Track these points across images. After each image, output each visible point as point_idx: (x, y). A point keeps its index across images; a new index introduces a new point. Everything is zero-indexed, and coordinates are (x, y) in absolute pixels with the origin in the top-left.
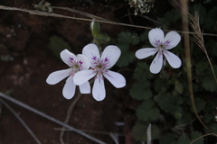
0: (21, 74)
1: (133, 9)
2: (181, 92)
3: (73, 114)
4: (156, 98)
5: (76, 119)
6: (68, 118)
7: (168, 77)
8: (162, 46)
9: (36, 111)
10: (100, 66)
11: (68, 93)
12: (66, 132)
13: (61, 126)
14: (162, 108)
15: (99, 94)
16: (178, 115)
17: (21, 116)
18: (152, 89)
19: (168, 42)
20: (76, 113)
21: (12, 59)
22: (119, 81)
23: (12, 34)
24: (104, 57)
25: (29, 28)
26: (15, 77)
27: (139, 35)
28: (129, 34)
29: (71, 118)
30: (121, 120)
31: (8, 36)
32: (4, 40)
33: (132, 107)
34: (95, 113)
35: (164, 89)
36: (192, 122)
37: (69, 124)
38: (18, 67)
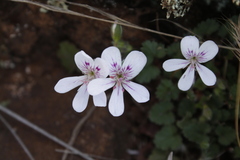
0: (21, 84)
1: (166, 10)
2: (209, 118)
3: (79, 135)
4: (179, 123)
5: (83, 141)
6: (73, 139)
7: (196, 99)
8: (194, 58)
9: (36, 128)
10: (120, 76)
11: (79, 105)
12: (69, 155)
13: (64, 148)
14: (186, 135)
15: (117, 108)
16: (205, 144)
17: (18, 133)
18: (175, 113)
19: (203, 54)
20: (83, 134)
21: (12, 66)
22: (141, 95)
23: (17, 34)
24: (126, 64)
25: (38, 29)
26: (13, 87)
27: (166, 47)
28: (155, 44)
29: (76, 140)
30: (135, 147)
31: (13, 36)
32: (6, 41)
33: (149, 133)
34: (105, 135)
35: (189, 114)
36: (219, 155)
37: (75, 146)
38: (18, 76)
